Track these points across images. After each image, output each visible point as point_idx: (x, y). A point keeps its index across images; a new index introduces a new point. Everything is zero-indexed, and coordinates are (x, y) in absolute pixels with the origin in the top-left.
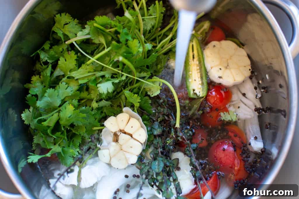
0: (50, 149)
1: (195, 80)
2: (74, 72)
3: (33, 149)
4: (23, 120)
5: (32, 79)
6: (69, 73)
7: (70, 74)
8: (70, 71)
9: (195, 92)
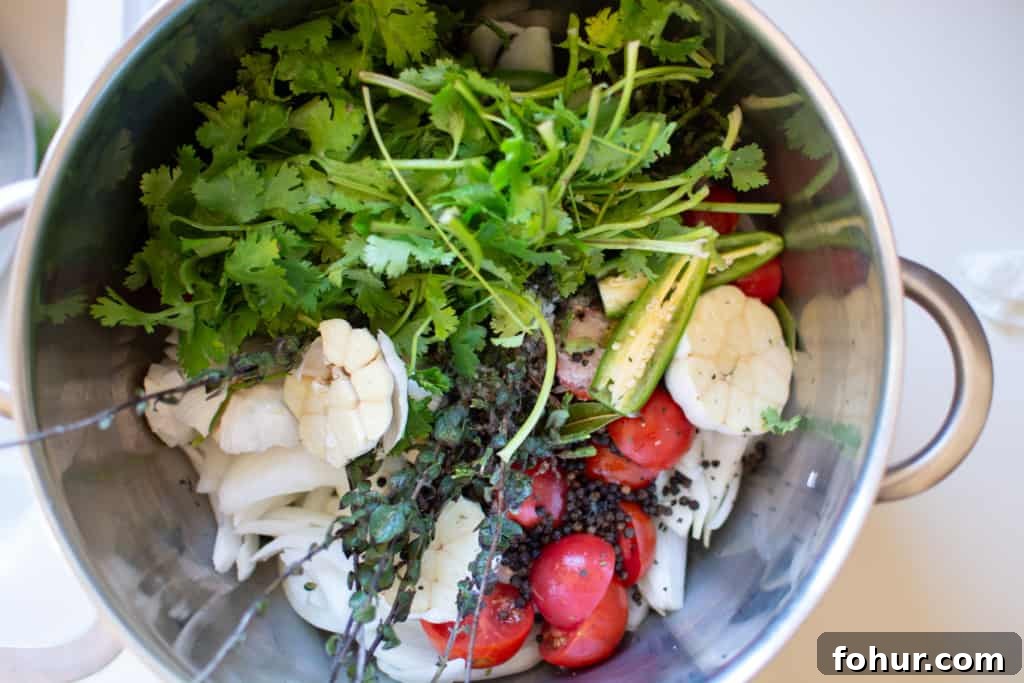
0: (167, 307)
1: (630, 360)
2: (333, 162)
3: (127, 269)
4: (140, 191)
5: (224, 97)
6: (322, 154)
7: (322, 159)
8: (330, 153)
9: (611, 388)
